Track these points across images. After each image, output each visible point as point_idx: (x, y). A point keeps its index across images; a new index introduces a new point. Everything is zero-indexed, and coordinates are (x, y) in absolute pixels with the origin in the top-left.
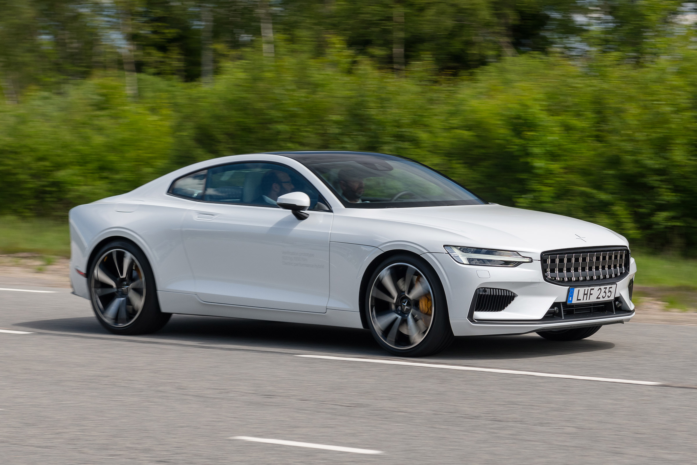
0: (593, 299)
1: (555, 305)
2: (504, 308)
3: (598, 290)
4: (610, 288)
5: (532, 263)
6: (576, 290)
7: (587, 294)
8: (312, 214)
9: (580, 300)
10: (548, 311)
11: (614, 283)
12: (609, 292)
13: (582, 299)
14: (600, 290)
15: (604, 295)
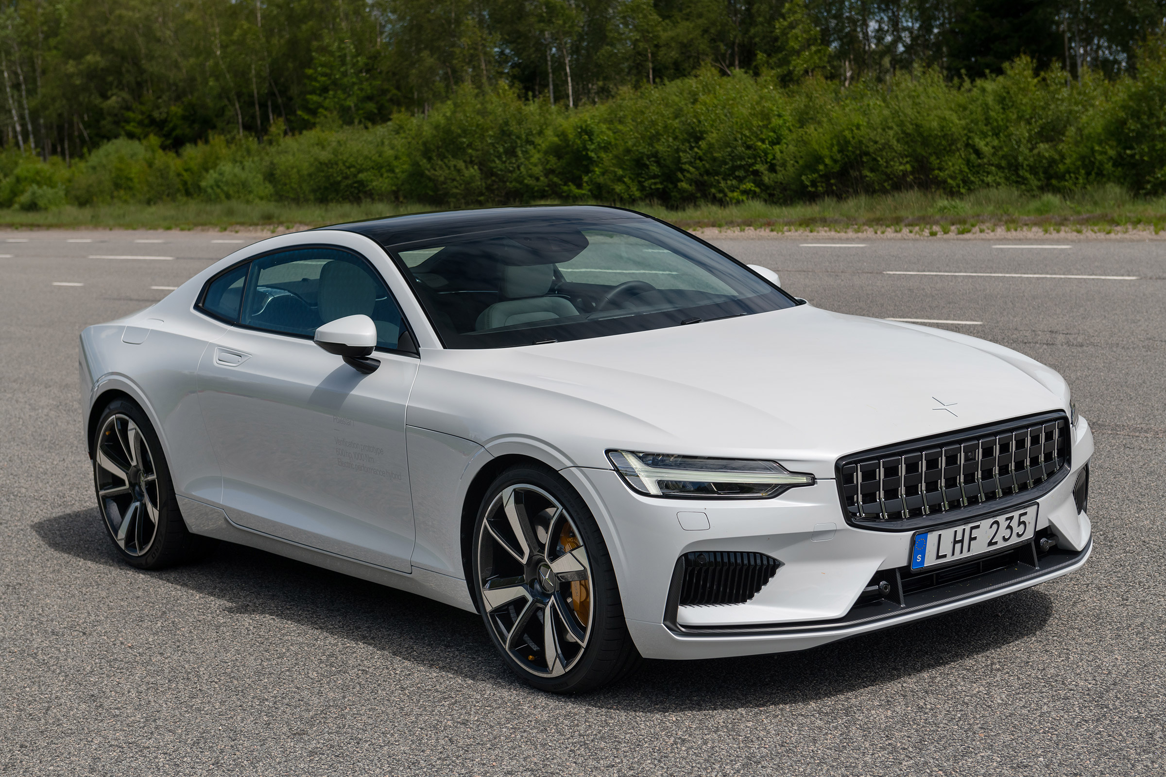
0: (979, 548)
1: (879, 576)
2: (751, 596)
3: (991, 527)
4: (1021, 515)
5: (815, 485)
6: (932, 538)
7: (962, 541)
8: (385, 359)
9: (945, 556)
10: (863, 593)
11: (1032, 502)
12: (1019, 526)
13: (949, 553)
14: (995, 526)
15: (1007, 533)
